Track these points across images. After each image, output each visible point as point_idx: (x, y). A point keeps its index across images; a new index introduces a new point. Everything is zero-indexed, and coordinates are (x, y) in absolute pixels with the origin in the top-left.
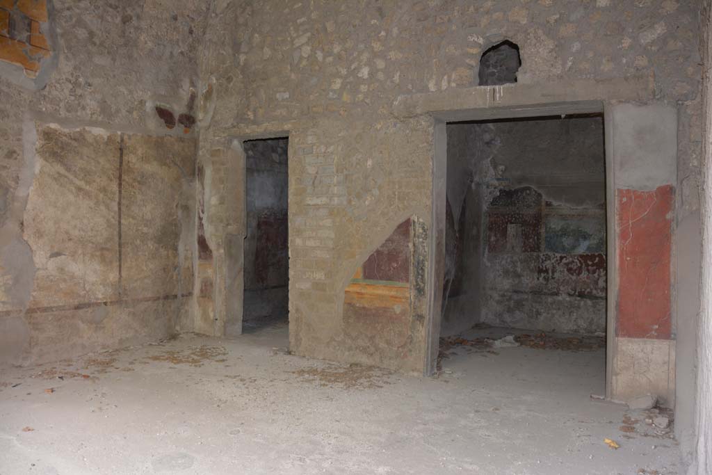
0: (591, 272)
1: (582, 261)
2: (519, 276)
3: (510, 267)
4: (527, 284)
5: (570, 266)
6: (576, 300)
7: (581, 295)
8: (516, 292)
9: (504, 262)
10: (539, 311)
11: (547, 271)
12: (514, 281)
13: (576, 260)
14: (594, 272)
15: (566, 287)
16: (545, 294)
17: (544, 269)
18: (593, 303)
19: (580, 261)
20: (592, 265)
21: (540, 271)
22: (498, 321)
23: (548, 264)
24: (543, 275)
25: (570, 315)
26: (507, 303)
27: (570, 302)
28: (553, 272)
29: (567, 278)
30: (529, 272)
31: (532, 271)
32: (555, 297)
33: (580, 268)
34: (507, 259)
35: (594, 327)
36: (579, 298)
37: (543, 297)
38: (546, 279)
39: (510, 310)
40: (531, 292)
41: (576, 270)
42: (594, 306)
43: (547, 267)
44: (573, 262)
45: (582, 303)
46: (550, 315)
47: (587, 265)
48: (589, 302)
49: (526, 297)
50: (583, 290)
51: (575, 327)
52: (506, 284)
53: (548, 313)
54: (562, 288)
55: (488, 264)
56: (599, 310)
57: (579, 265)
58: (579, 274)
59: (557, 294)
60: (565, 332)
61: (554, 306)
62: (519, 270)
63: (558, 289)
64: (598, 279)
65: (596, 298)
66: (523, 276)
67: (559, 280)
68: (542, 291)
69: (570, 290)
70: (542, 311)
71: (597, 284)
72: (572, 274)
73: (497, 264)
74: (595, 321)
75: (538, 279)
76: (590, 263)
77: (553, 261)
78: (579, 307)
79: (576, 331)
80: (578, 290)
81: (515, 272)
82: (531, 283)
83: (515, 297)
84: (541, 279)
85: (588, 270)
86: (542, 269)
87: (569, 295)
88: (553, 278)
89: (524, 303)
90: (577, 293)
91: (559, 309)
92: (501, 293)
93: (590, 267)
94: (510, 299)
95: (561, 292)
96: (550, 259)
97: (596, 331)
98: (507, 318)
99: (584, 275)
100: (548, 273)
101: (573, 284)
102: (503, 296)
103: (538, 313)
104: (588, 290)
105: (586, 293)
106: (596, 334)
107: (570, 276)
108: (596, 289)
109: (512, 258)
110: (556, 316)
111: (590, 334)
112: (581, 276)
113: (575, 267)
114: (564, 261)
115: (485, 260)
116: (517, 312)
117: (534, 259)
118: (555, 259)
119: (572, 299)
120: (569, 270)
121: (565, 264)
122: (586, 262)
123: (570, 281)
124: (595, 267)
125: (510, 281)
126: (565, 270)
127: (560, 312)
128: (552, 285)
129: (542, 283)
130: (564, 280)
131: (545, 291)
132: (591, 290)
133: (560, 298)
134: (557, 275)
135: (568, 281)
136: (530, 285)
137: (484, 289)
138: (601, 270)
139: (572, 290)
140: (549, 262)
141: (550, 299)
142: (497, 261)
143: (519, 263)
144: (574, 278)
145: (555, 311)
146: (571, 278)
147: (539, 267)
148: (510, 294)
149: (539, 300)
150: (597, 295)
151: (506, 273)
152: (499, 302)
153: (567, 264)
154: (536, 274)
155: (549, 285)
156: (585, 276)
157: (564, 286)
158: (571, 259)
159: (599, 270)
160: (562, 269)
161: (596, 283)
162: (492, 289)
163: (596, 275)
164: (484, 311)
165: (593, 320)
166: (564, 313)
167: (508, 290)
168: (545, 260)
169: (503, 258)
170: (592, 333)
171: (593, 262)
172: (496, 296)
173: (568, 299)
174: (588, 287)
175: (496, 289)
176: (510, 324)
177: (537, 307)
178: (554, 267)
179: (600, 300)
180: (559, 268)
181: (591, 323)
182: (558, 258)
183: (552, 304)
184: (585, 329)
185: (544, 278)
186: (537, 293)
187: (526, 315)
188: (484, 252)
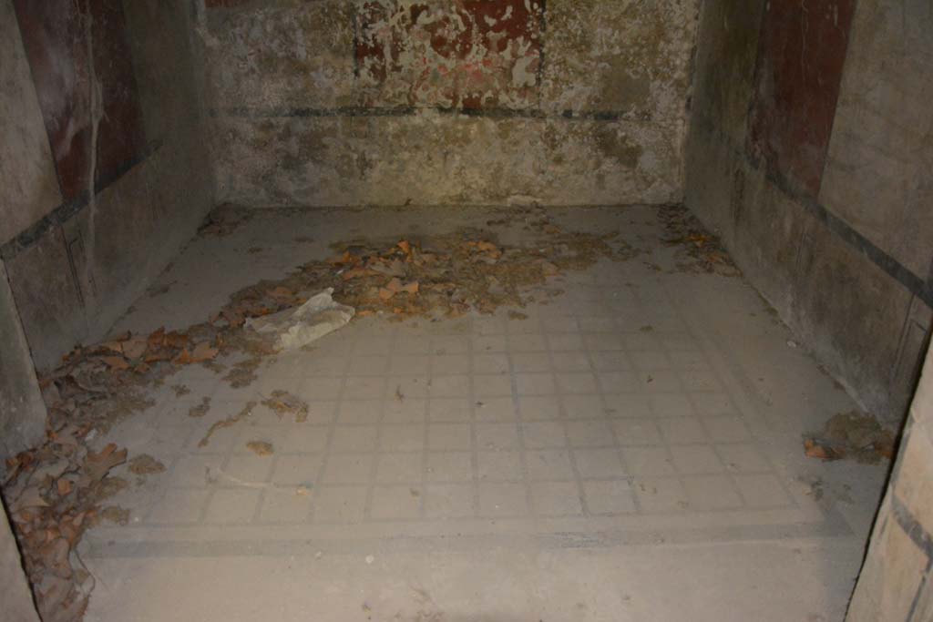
0: (494, 45)
1: (471, 18)
2: (304, 70)
3: (274, 46)
4: (330, 89)
5: (440, 31)
6: (457, 121)
7: (472, 108)
8: (302, 113)
9: (256, 32)
10: (368, 158)
11: (377, 51)
12: (290, 83)
13: (455, 16)
14: (502, 46)
15: (433, 89)
16: (379, 112)
17: (371, 44)
18: (500, 126)
19: (465, 18)
20: (496, 29)
21: (360, 52)
22: (263, 191)
23: (380, 30)
24: (368, 62)
25: (445, 158)
26: (279, 145)
27: (444, 127)
28: (395, 55)
29: (434, 66)
30: (330, 58)
31: (336, 52)
32: (405, 118)
33: (466, 38)
34: (263, 24)
35: (503, 185)
36: (466, 117)
37: (375, 121)
38: (379, 73)
39: (291, 163)
40: (341, 111)
41: (455, 42)
42: (503, 134)
43: (379, 41)
44: (447, 20)
45: (474, 128)
46: (395, 166)
47: (484, 28)
48: (491, 125)
49: (330, 124)
50: (475, 95)
51: (459, 189)
52: (272, 93)
53: (391, 163)
54: (420, 93)
55: (213, 42)
56: (516, 143)
57: (463, 28)
58: (464, 53)
59: (409, 110)
60: (436, 203)
61: (404, 143)
62: (301, 52)
63: (412, 99)
64: (513, 64)
65: (508, 113)
66: (316, 69)
67: (411, 72)
68: (368, 106)
69: (443, 99)
70: (375, 156)
71: (511, 77)
72: (446, 55)
73: (241, 42)
74: (506, 170)
75: (357, 73)
76: (491, 22)
77: (393, 22)
78: (467, 140)
79: (461, 198)
80: (463, 95)
81: (291, 58)
82: (338, 84)
83: (300, 126)
84: (364, 72)
85: (486, 42)
86: (365, 45)
87: (442, 110)
88: (398, 69)
89: (326, 140)
90: (460, 105)
91: (417, 147)
92: (263, 119)
93: (491, 34)
94: (288, 133)
95: (418, 104)
96: (384, 17)
97: (508, 194)
98: (288, 184)
99: (477, 54)
100: (381, 56)
101: (450, 82)
102: (268, 127)
103: (366, 164)
104: (489, 94)
105: (483, 101)
106: (509, 201)
107: (442, 59)
108: (507, 91)
109: (278, 17)
110: (412, 167)
111: (496, 203)
112: (469, 57)
113: (453, 36)
114: (423, 19)
115: (202, 31)
116: (310, 165)
117: (339, 19)
118: (398, 16)
119: (448, 120)
120: (438, 43)
121: (426, 27)
122: (480, 21)
123: (442, 73)
124: (503, 34)
125: (282, 84)
126: (427, 43)
127: (420, 156)
128: (395, 88)
129: (368, 86)
130: (426, 72)
131: (378, 104)
132: (497, 93)
133: (417, 120)
134: (405, 59)
135: (436, 77)
136: (337, 92)
137: (212, 113)
138: (520, 40)
139: (448, 96)
140: (380, 24)
141: (392, 126)
142: (237, 30)
143: (299, 33)
144: (451, 63)
145: (406, 155)
146: (442, 66)
147: (356, 41)
148: (284, 121)
149: (364, 129)
150: (511, 105)
151: (268, 62)
152: (259, 146)
153: (431, 28)
154: (350, 62)
155: (388, 88)
156: (480, 58)
157: (426, 88)
158: (440, 14)
159: (514, 38)
160: (418, 43)
161: (507, 73)
162: (232, 112)
163: (507, 54)
164: (221, 174)
165: (500, 168)
166: (430, 159)
167: (277, 112)
168: (372, 21)
169: (253, 21)
170: (499, 197)
171: (498, 17)
172: (248, 130)
173: (438, 120)
174: (489, 87)
175: (244, 111)
176: (298, 199)
177: (362, 148)
178: (397, 39)
179: (518, 118)
180: (410, 40)
181: (496, 177)
182: (407, 12)
183: (397, 136)
184: (484, 191)
185: (373, 69)
186: (357, 110)
187: (334, 171)
188: (195, 12)
